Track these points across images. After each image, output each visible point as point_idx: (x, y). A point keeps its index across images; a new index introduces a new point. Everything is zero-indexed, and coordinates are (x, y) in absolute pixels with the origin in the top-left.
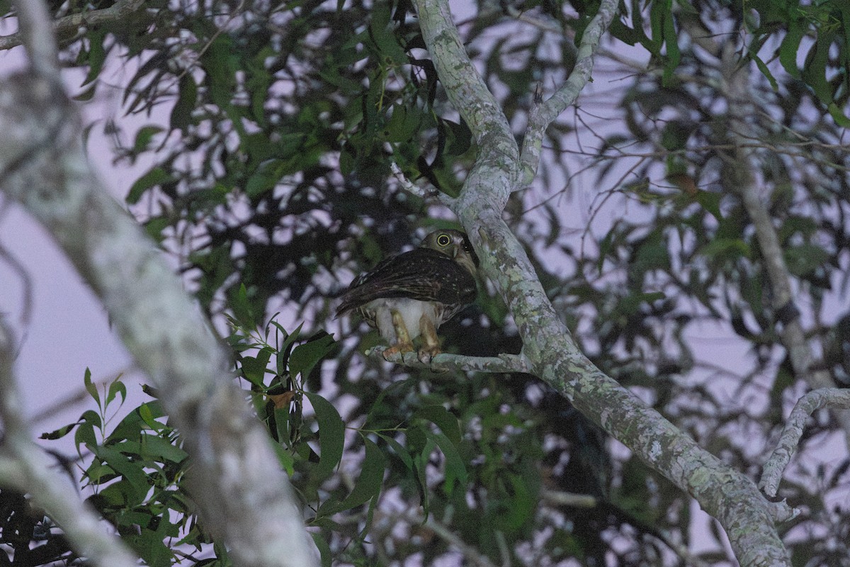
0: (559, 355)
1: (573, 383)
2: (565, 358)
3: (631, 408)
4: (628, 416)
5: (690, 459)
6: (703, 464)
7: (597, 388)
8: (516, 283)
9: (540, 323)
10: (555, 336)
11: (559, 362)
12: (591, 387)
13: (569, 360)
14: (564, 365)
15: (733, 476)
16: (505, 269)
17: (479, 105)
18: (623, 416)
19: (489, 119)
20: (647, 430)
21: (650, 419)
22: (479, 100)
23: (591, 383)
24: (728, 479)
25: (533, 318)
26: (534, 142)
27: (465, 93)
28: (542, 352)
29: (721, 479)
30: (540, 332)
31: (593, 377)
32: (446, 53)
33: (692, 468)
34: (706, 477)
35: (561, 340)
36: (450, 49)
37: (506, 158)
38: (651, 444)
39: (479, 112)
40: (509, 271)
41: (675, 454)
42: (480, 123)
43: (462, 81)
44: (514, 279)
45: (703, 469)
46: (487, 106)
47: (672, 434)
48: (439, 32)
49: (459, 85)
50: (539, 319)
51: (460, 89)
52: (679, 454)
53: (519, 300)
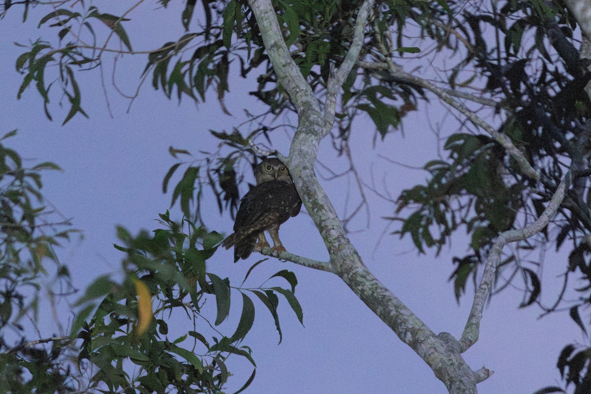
0: (351, 269)
1: (360, 288)
2: (354, 272)
3: (393, 308)
4: (392, 314)
5: (429, 346)
6: (436, 351)
7: (373, 292)
8: (324, 221)
9: (339, 248)
10: (348, 256)
11: (351, 274)
12: (370, 292)
13: (357, 272)
14: (354, 276)
15: (453, 360)
16: (317, 211)
17: (298, 90)
18: (389, 313)
19: (304, 99)
20: (403, 324)
21: (405, 317)
22: (297, 87)
23: (370, 289)
24: (451, 362)
25: (334, 245)
26: (331, 104)
27: (289, 82)
28: (341, 266)
29: (446, 362)
30: (339, 253)
31: (371, 285)
32: (277, 56)
33: (430, 353)
34: (438, 360)
35: (352, 259)
36: (280, 53)
37: (315, 126)
38: (405, 334)
39: (298, 95)
40: (320, 213)
41: (420, 341)
42: (299, 102)
43: (288, 74)
44: (323, 218)
45: (436, 354)
46: (303, 90)
47: (417, 328)
48: (273, 42)
49: (286, 77)
50: (339, 245)
51: (286, 79)
52: (422, 342)
53: (326, 232)
